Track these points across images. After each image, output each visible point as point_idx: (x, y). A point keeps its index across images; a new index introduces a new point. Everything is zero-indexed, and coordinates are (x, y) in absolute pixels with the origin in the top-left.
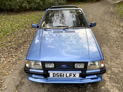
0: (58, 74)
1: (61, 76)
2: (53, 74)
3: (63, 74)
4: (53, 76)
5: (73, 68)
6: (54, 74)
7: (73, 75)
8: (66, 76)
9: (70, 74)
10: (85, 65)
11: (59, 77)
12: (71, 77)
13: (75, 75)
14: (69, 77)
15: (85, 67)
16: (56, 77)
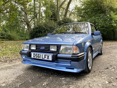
0: (37, 55)
1: (39, 57)
2: (34, 54)
3: (40, 54)
4: (34, 57)
5: (48, 50)
7: (47, 57)
8: (42, 58)
9: (45, 55)
10: (57, 48)
11: (37, 58)
12: (46, 59)
13: (48, 57)
14: (44, 59)
15: (57, 50)
16: (35, 58)
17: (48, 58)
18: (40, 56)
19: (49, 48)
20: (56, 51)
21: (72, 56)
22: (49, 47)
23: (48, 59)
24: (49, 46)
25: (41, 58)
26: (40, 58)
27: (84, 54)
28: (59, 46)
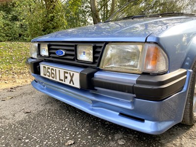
0: (49, 70)
2: (44, 67)
3: (54, 69)
4: (44, 74)
5: (72, 58)
7: (69, 78)
8: (60, 79)
9: (65, 72)
10: (95, 52)
11: (51, 78)
12: (67, 82)
13: (72, 77)
14: (63, 82)
15: (95, 58)
16: (47, 77)
17: (71, 80)
18: (54, 72)
19: (74, 53)
20: (92, 61)
21: (138, 82)
22: (73, 48)
23: (71, 85)
24: (76, 47)
25: (58, 80)
26: (54, 79)
27: (185, 74)
28: (101, 47)
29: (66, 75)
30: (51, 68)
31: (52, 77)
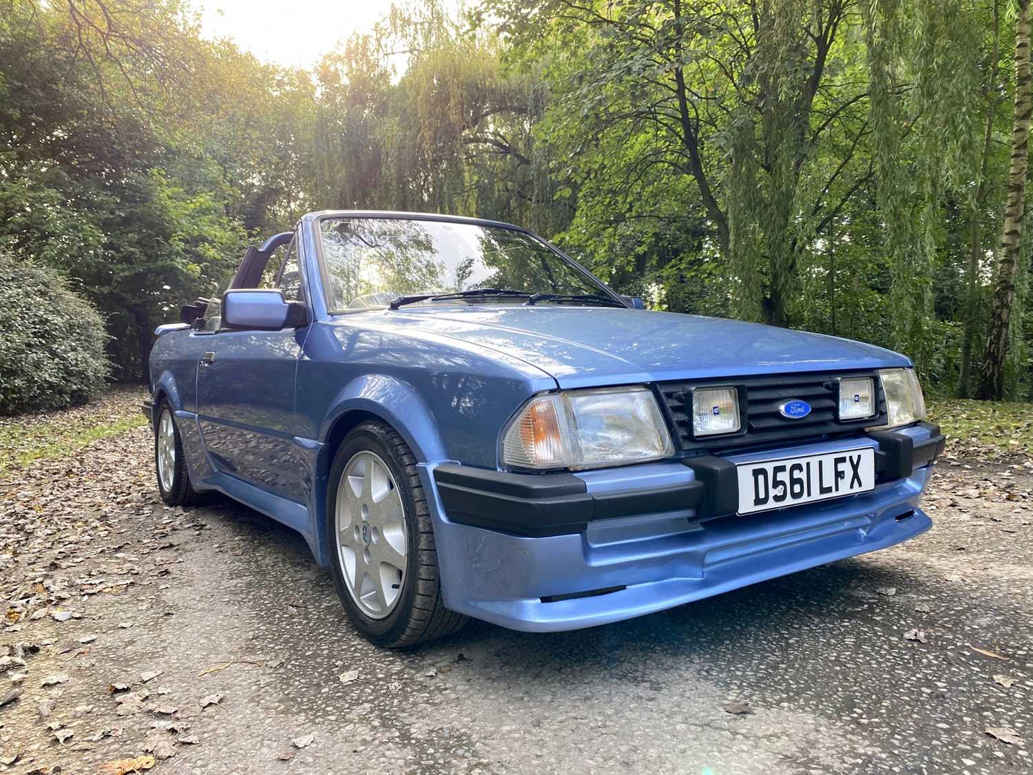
1: (797, 490)
4: (758, 501)
6: (761, 478)
7: (849, 473)
8: (822, 491)
9: (838, 461)
12: (845, 489)
13: (855, 467)
14: (834, 494)
16: (771, 504)
17: (856, 476)
18: (803, 476)
23: (857, 489)
25: (816, 496)
29: (841, 467)
30: (789, 464)
31: (795, 496)
